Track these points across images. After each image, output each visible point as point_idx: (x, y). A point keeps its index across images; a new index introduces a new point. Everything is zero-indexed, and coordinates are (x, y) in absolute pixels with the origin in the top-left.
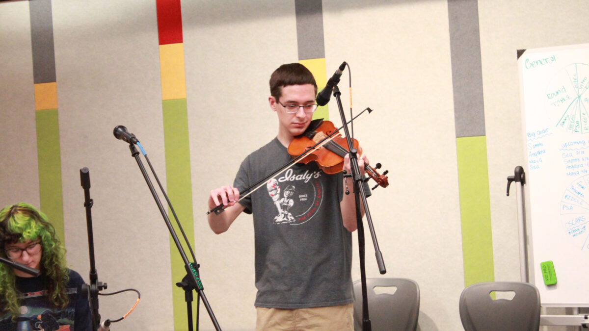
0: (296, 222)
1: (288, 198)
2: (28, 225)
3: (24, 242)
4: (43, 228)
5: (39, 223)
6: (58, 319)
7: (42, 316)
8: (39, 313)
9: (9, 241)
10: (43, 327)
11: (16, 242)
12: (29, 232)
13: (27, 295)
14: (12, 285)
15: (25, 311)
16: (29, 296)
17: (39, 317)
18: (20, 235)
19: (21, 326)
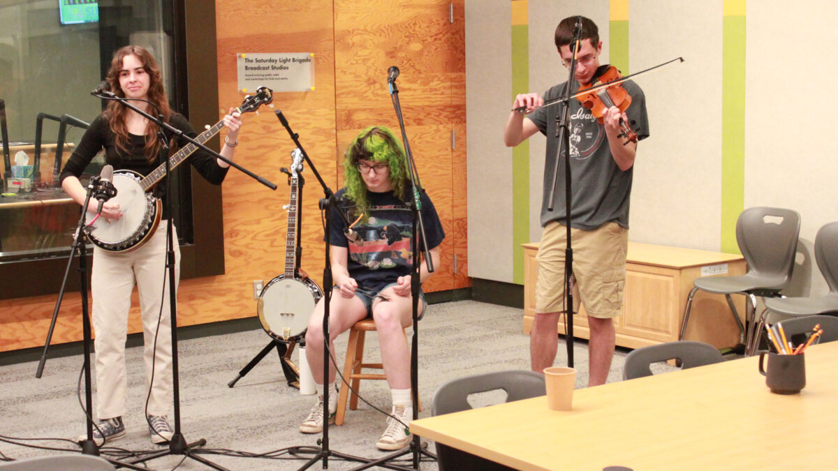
0: (581, 157)
1: (576, 134)
2: (381, 147)
3: (374, 162)
4: (393, 154)
5: (391, 149)
6: (401, 231)
7: (388, 227)
8: (386, 224)
9: (362, 157)
10: (387, 237)
11: (367, 160)
12: (380, 154)
13: (376, 208)
14: (363, 196)
15: (373, 221)
16: (378, 208)
17: (385, 228)
18: (372, 154)
19: (369, 235)
